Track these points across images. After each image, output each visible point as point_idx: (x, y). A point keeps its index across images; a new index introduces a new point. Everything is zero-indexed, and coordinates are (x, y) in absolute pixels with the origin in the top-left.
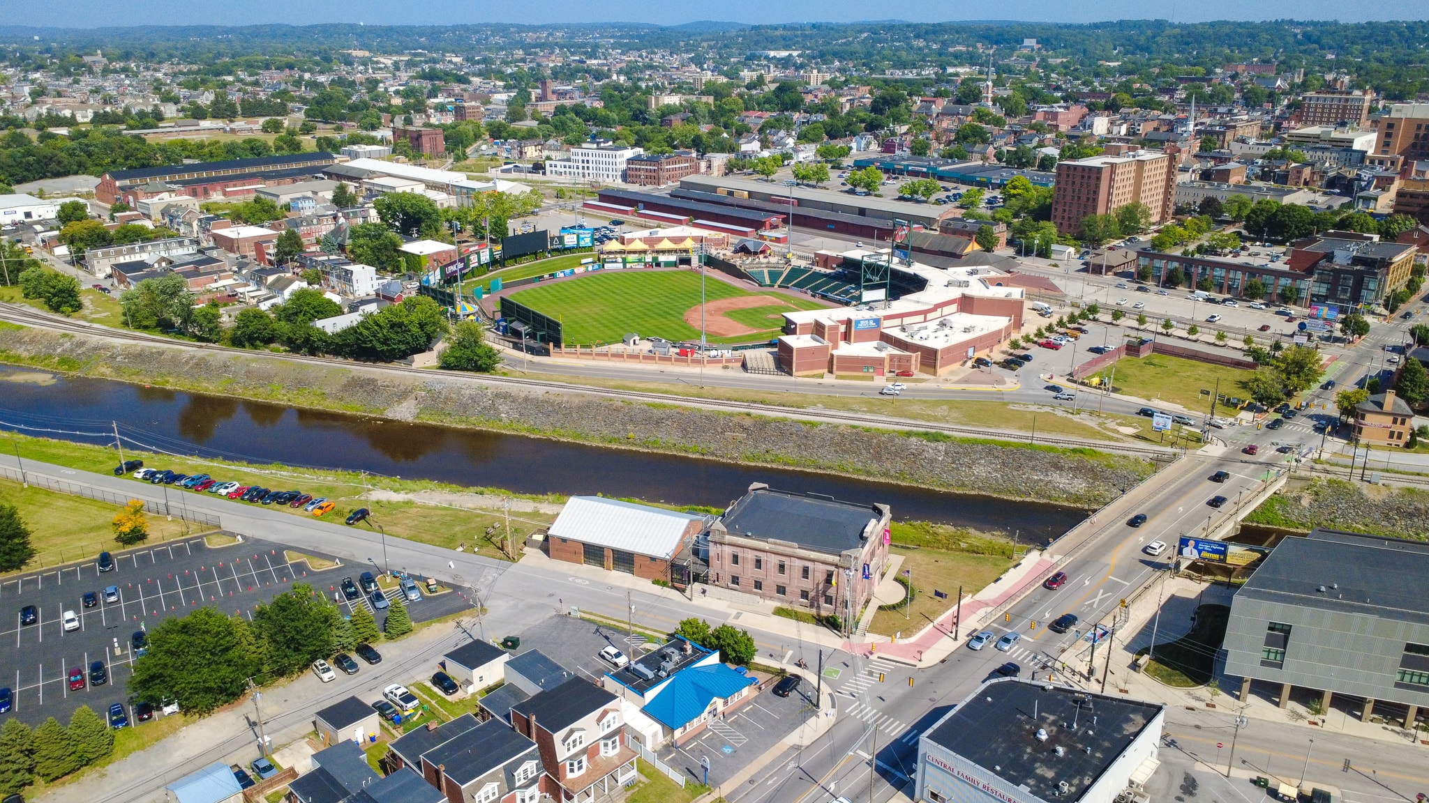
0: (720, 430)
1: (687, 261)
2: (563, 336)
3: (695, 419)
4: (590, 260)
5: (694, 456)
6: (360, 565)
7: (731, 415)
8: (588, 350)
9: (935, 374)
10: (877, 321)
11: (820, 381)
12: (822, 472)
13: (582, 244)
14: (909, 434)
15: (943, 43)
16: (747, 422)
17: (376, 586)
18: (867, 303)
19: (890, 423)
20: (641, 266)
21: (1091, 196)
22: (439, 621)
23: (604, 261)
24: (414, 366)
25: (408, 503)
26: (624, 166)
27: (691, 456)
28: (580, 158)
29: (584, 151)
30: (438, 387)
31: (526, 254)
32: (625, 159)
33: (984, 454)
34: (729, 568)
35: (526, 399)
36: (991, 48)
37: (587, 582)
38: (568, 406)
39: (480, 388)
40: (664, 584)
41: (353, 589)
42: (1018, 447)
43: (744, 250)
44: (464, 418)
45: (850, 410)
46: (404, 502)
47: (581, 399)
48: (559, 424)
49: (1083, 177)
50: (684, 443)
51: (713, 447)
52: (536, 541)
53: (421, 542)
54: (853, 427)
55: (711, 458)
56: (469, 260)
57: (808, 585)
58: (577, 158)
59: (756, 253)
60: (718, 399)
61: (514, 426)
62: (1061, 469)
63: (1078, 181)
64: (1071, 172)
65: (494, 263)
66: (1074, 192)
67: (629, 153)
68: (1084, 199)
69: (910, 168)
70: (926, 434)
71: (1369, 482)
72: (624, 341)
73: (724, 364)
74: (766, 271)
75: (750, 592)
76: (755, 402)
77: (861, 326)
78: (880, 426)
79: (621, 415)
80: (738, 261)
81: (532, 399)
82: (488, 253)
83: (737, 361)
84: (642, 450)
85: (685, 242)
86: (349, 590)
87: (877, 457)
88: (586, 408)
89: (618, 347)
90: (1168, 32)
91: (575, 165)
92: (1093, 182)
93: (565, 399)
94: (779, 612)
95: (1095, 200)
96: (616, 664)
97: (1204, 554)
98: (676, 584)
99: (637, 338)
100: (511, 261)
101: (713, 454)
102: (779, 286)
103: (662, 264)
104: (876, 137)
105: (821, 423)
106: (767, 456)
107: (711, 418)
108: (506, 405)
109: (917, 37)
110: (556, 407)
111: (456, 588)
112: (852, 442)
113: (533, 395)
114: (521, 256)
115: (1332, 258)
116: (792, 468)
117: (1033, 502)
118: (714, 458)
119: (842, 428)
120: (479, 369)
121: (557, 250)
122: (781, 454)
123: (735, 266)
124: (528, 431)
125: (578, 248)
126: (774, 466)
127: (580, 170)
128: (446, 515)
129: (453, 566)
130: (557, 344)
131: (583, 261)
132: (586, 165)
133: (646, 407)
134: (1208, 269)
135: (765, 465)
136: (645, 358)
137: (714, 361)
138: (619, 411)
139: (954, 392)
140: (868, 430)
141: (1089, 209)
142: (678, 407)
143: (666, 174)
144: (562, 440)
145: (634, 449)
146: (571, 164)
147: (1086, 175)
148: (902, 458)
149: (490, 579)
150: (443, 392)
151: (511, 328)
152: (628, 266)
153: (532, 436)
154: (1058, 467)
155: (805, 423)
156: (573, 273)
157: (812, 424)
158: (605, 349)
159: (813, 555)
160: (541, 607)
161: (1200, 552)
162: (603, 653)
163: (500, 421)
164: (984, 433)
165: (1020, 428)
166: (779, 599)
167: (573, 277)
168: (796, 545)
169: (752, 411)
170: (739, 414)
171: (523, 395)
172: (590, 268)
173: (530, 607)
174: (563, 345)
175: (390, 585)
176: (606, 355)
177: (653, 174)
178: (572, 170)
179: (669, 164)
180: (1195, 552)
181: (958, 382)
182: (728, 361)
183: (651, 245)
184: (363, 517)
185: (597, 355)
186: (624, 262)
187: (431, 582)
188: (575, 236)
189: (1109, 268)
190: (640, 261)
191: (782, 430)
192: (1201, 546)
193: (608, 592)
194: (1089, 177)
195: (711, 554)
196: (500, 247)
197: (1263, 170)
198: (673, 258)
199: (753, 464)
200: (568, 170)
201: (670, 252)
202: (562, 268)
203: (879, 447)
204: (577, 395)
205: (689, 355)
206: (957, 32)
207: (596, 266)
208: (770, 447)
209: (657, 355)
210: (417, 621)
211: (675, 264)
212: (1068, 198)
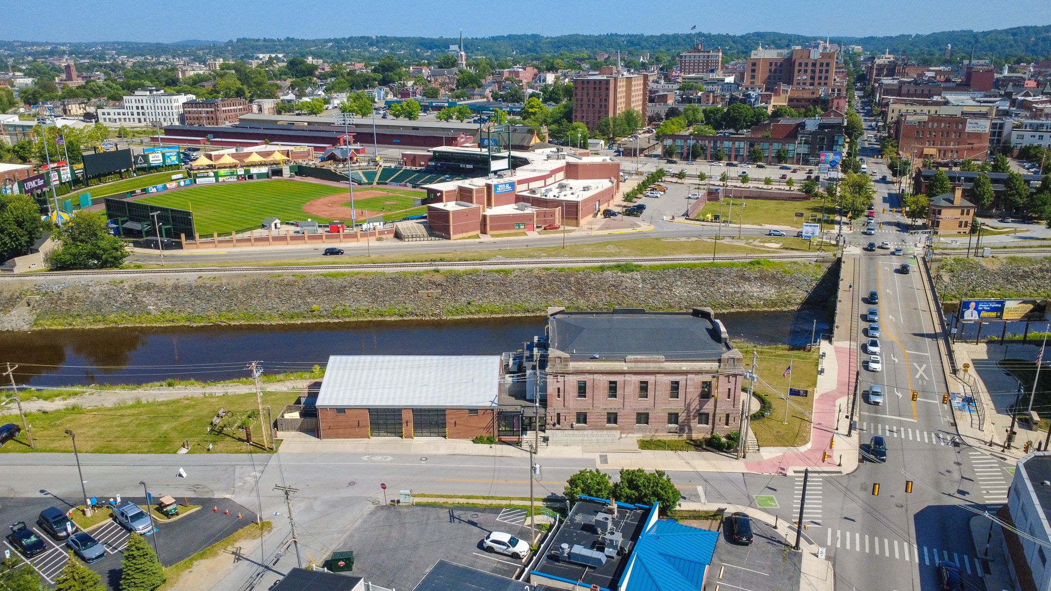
0: (412, 290)
1: (278, 173)
2: (195, 227)
3: (382, 282)
4: (180, 176)
5: (393, 319)
6: (29, 502)
7: (418, 274)
8: (227, 238)
9: (577, 225)
10: (512, 185)
11: (478, 240)
12: (532, 315)
13: (168, 162)
14: (602, 269)
15: (392, 48)
16: (438, 278)
17: (73, 525)
18: (495, 172)
19: (577, 262)
20: (234, 179)
21: (603, 103)
22: (202, 556)
23: (196, 176)
24: (16, 271)
25: (74, 409)
26: (181, 110)
27: (388, 319)
28: (134, 105)
29: (137, 98)
30: (56, 288)
31: (110, 174)
32: (180, 103)
33: (678, 277)
34: (575, 404)
35: (176, 287)
36: (427, 52)
37: (390, 458)
38: (230, 288)
39: (114, 283)
40: (490, 441)
41: (33, 539)
42: (704, 267)
43: (332, 157)
44: (100, 317)
45: (530, 257)
46: (67, 409)
47: (244, 279)
48: (224, 308)
49: (595, 88)
50: (375, 307)
51: (410, 307)
52: (293, 421)
53: (118, 452)
54: (547, 269)
55: (411, 318)
56: (49, 178)
57: (677, 405)
58: (130, 105)
59: (345, 160)
60: (394, 263)
61: (168, 317)
62: (747, 279)
63: (591, 92)
64: (585, 86)
65: (76, 182)
66: (589, 101)
67: (183, 99)
68: (597, 106)
69: (434, 104)
70: (618, 266)
71: (983, 257)
72: (263, 226)
73: (378, 236)
74: (360, 172)
75: (603, 428)
76: (435, 261)
77: (499, 189)
78: (570, 265)
79: (296, 290)
80: (330, 166)
81: (184, 286)
82: (69, 171)
83: (389, 232)
84: (332, 321)
85: (274, 155)
86: (25, 542)
87: (581, 293)
88: (251, 288)
89: (258, 233)
90: (544, 41)
91: (130, 111)
92: (603, 92)
93: (224, 281)
94: (645, 445)
95: (606, 107)
96: (516, 556)
97: (984, 314)
98: (504, 438)
99: (277, 221)
100: (95, 180)
101: (412, 314)
102: (378, 183)
103: (255, 176)
104: (391, 89)
105: (514, 270)
106: (470, 308)
107: (397, 279)
108: (152, 296)
109: (371, 44)
110: (216, 291)
111: (206, 503)
112: (551, 283)
113: (183, 282)
114: (105, 175)
115: (805, 126)
116: (500, 316)
117: (738, 312)
118: (415, 318)
119: (536, 272)
120: (104, 265)
121: (143, 169)
122: (484, 303)
123: (330, 171)
124: (188, 320)
125: (164, 167)
126: (481, 316)
127: (136, 116)
128: (141, 413)
129: (184, 475)
130: (190, 236)
131: (174, 177)
132: (140, 111)
133: (323, 278)
134: (719, 142)
135: (471, 316)
136: (293, 238)
137: (365, 234)
138: (292, 285)
139: (602, 236)
140: (562, 270)
141: (602, 114)
142: (358, 273)
143: (224, 116)
144: (233, 323)
145: (322, 320)
146: (125, 111)
147: (597, 87)
148: (605, 291)
149: (251, 480)
150: (65, 293)
151: (124, 229)
152: (221, 179)
153: (195, 325)
154: (744, 278)
155: (497, 271)
156: (165, 188)
157: (506, 272)
158: (246, 235)
159: (685, 366)
160: (349, 502)
161: (979, 312)
162: (488, 543)
163: (149, 313)
164: (669, 260)
165: (690, 253)
166: (640, 430)
167: (166, 192)
168: (662, 357)
169: (439, 267)
170: (427, 272)
171: (170, 283)
172: (182, 183)
173: (333, 505)
174: (197, 235)
175: (93, 520)
176: (249, 240)
177: (210, 115)
178: (126, 116)
179: (224, 106)
180: (975, 313)
181: (600, 229)
182: (381, 233)
183: (241, 161)
184: (11, 436)
185: (238, 241)
186: (216, 176)
187: (167, 500)
188: (160, 155)
189: (642, 150)
190: (232, 174)
191: (478, 281)
192: (980, 307)
193: (424, 463)
194: (600, 89)
195: (551, 389)
196: (81, 166)
197: (682, 97)
198: (264, 170)
199: (459, 317)
200: (122, 117)
201: (261, 164)
202: (154, 184)
203: (579, 283)
204: (238, 276)
205: (341, 230)
206: (401, 41)
207: (188, 182)
208: (470, 298)
209: (306, 235)
210: (167, 563)
211: (267, 175)
212: (585, 107)
